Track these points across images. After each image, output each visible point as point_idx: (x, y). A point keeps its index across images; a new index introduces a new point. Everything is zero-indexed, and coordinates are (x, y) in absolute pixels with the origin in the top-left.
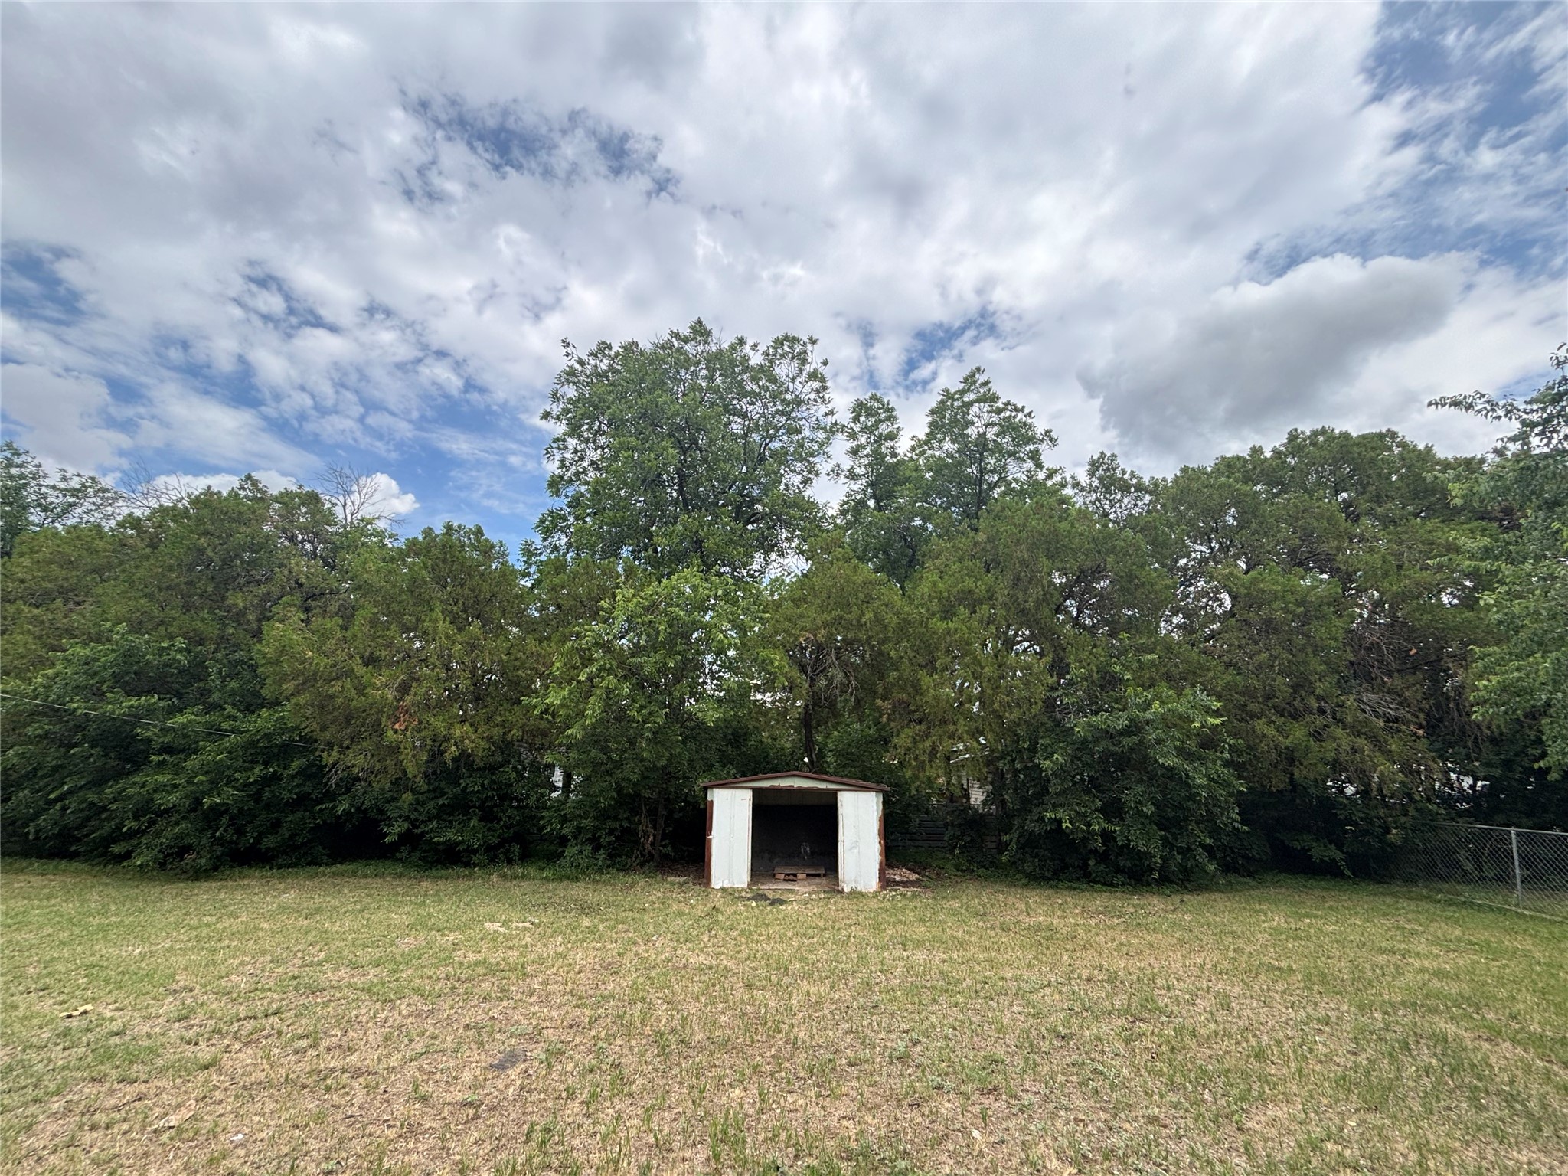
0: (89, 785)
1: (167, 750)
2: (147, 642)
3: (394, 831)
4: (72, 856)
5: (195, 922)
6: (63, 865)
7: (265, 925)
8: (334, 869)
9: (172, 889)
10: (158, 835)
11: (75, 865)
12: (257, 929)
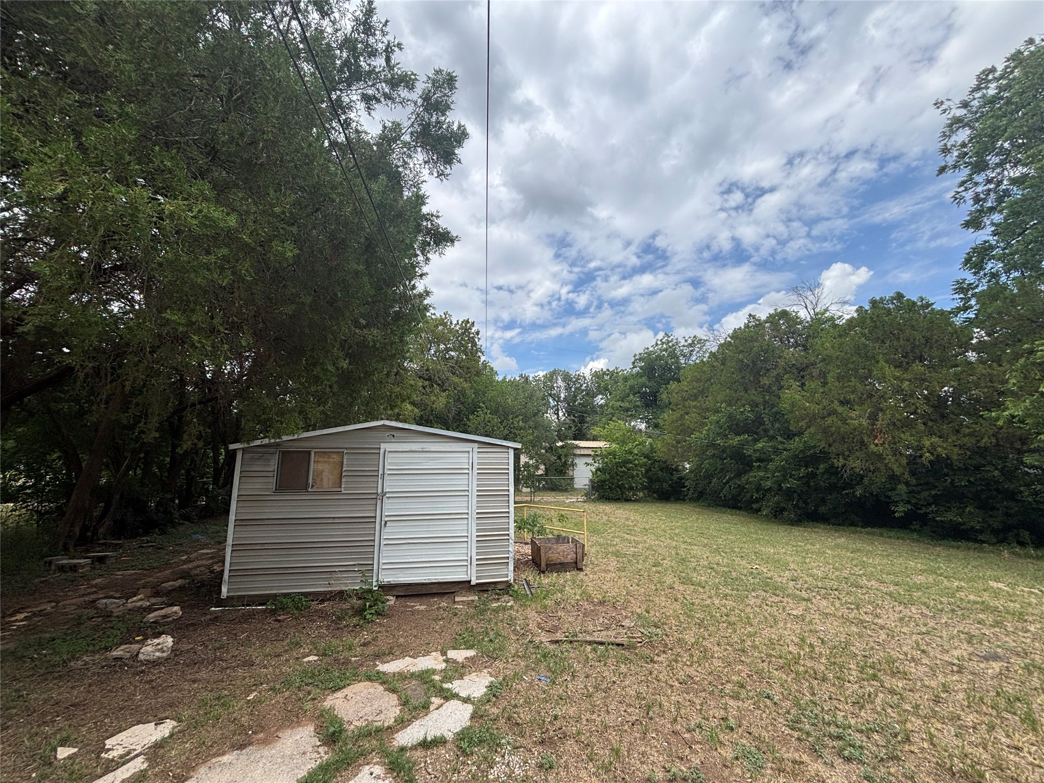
0: (735, 477)
1: (760, 460)
2: (735, 410)
3: (900, 510)
4: (740, 509)
5: (794, 543)
6: (738, 512)
7: (829, 552)
8: (867, 530)
9: (782, 528)
10: (768, 500)
11: (742, 513)
12: (824, 552)
